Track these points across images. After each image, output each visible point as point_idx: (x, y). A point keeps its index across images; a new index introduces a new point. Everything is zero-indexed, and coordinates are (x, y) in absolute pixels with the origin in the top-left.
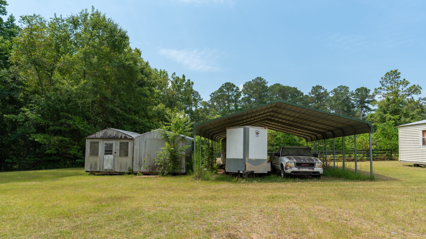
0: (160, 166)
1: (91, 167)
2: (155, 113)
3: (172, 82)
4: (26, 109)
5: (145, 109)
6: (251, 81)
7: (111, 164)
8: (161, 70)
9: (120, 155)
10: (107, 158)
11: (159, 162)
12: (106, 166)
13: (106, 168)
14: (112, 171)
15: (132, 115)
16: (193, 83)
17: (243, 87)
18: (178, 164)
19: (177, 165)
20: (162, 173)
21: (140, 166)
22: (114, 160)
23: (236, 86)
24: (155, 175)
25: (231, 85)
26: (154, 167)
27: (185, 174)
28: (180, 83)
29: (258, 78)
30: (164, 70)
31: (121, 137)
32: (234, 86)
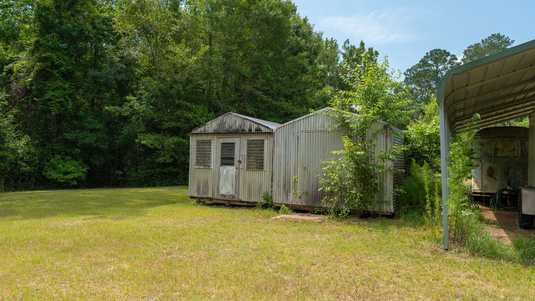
0: (331, 194)
1: (198, 189)
2: (318, 101)
3: (344, 55)
4: (132, 98)
5: (302, 92)
6: (480, 42)
7: (233, 185)
8: (327, 39)
9: (249, 168)
10: (225, 171)
11: (329, 184)
12: (224, 188)
13: (223, 191)
14: (234, 200)
15: (281, 101)
16: (377, 53)
17: (464, 55)
18: (375, 190)
19: (373, 193)
20: (336, 210)
21: (287, 192)
22: (237, 177)
23: (451, 54)
24: (319, 213)
25: (442, 54)
26: (317, 196)
27: (391, 216)
28: (357, 55)
29: (493, 35)
30: (332, 38)
31: (250, 130)
32: (448, 54)
